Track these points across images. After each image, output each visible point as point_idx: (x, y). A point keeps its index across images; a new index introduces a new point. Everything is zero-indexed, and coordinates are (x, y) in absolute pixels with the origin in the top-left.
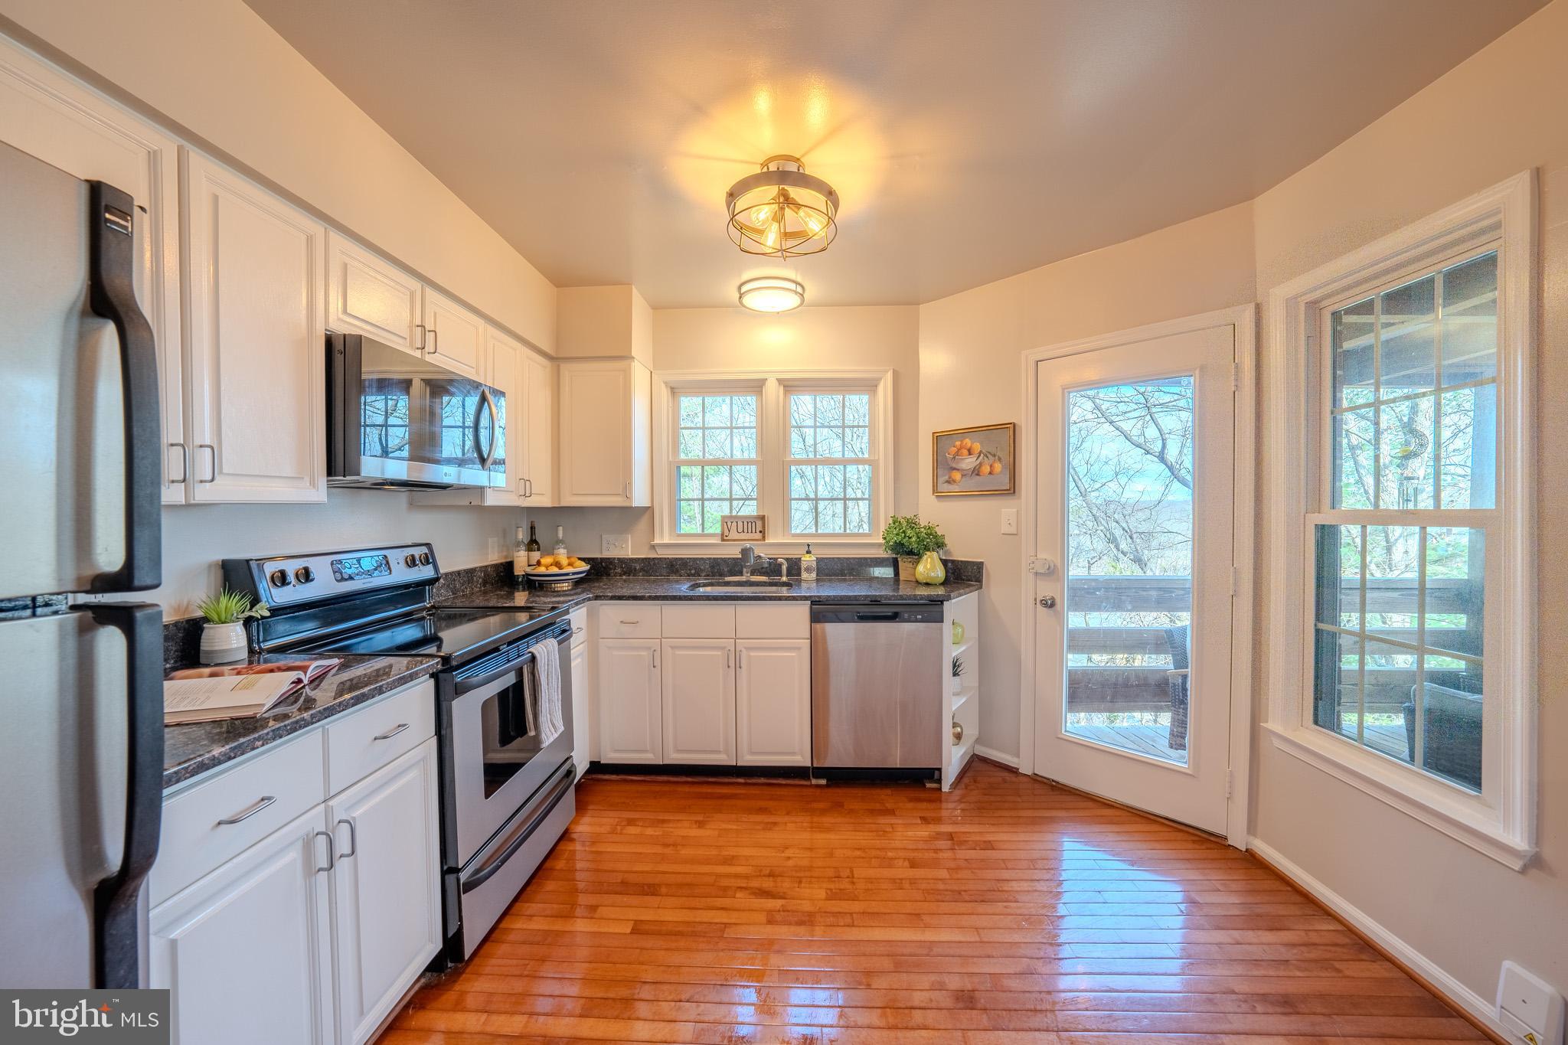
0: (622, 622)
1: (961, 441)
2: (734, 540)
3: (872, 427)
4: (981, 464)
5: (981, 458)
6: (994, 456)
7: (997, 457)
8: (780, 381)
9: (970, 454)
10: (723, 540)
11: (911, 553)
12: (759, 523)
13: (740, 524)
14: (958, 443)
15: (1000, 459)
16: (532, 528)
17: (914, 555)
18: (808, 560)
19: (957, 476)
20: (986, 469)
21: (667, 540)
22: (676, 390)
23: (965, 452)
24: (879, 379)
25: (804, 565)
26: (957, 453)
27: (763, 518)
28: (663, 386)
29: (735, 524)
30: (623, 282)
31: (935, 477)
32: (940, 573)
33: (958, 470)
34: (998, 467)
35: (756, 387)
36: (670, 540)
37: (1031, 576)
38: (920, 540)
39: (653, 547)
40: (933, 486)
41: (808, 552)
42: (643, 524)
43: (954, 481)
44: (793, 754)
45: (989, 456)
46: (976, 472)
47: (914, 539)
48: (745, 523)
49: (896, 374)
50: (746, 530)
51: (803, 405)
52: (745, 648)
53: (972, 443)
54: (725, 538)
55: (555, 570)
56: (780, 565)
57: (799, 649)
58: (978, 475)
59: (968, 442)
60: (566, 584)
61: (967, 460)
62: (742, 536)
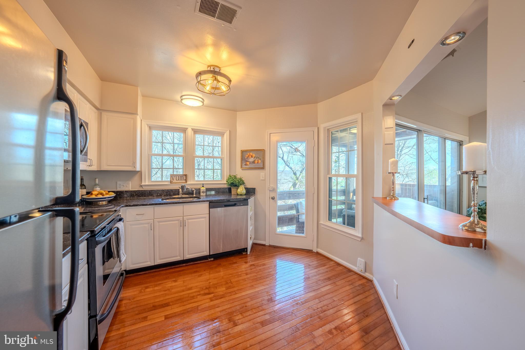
0: (137, 214)
2: (176, 183)
3: (222, 147)
4: (255, 160)
5: (255, 158)
6: (259, 158)
8: (192, 129)
9: (252, 157)
10: (171, 183)
11: (236, 186)
12: (184, 177)
13: (177, 177)
14: (248, 154)
15: (260, 159)
16: (82, 179)
17: (237, 186)
18: (203, 189)
19: (248, 163)
20: (256, 162)
21: (147, 183)
22: (151, 128)
23: (251, 156)
24: (225, 133)
25: (201, 191)
26: (248, 157)
27: (185, 175)
28: (146, 126)
29: (175, 177)
31: (242, 163)
32: (244, 191)
33: (248, 161)
34: (260, 161)
35: (184, 130)
37: (269, 191)
38: (239, 182)
39: (141, 186)
40: (241, 166)
41: (203, 186)
42: (136, 178)
43: (247, 165)
44: (203, 252)
45: (257, 158)
46: (254, 162)
47: (237, 182)
48: (179, 177)
49: (230, 131)
50: (181, 179)
51: (199, 138)
52: (186, 219)
53: (253, 154)
54: (172, 182)
55: (100, 196)
56: (193, 191)
57: (205, 217)
59: (251, 154)
60: (105, 202)
61: (251, 159)
62: (178, 181)
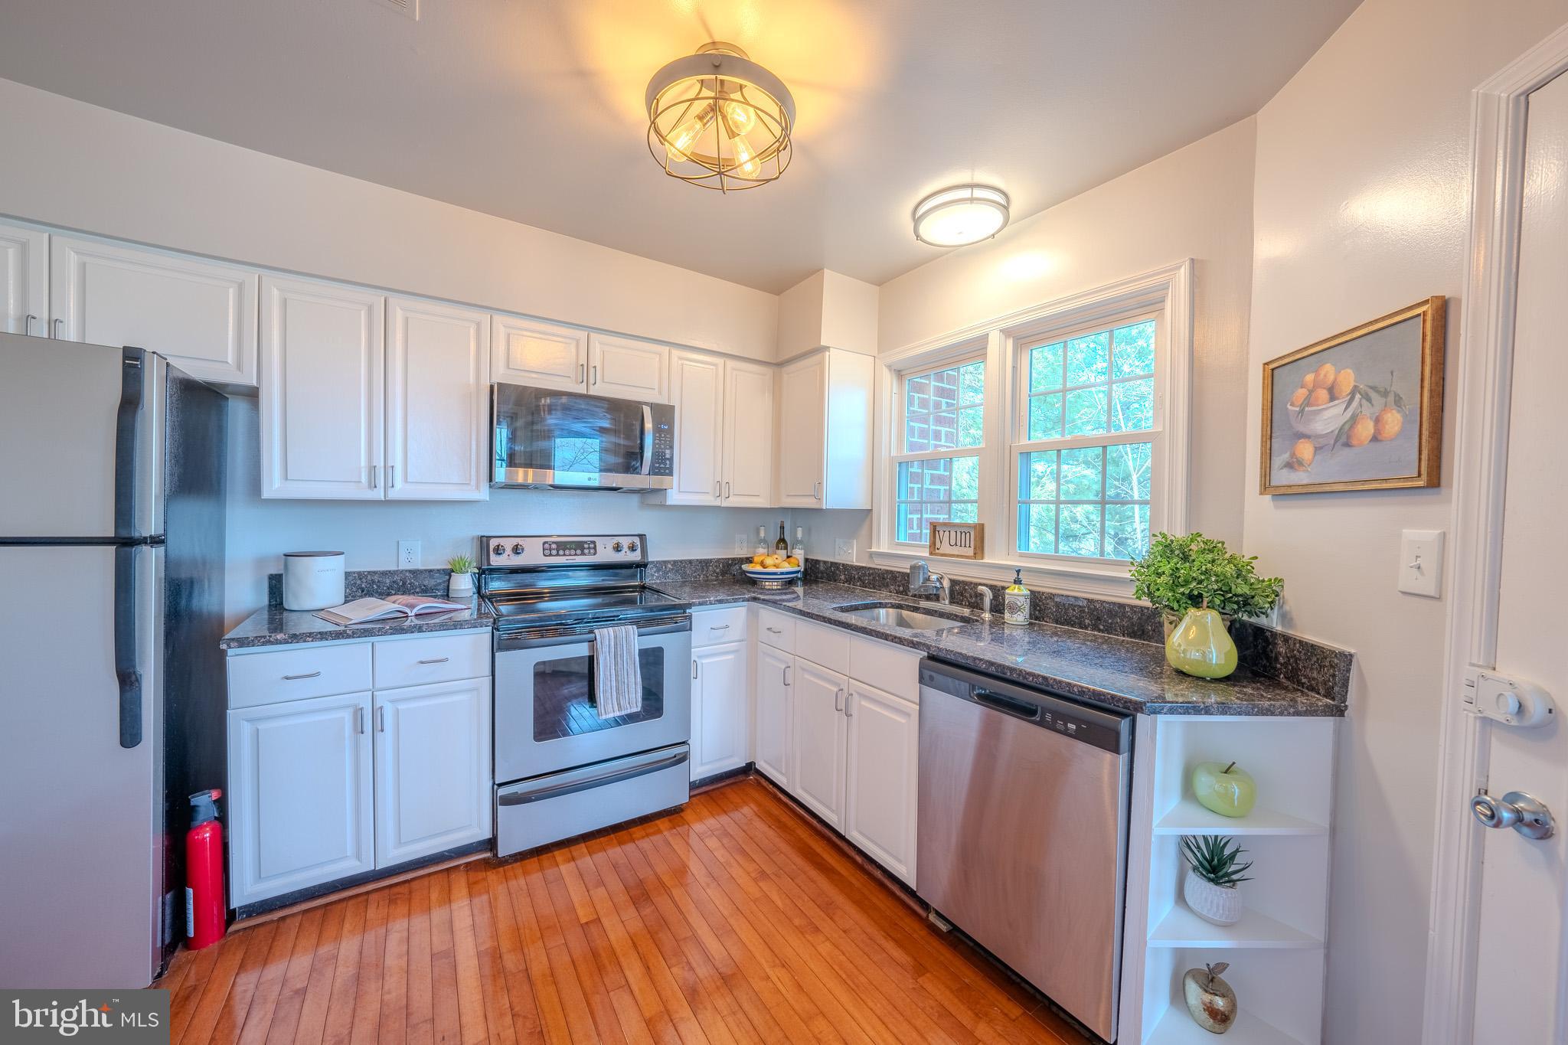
0: (771, 629)
1: (1317, 372)
2: (942, 555)
4: (1354, 420)
5: (1355, 404)
6: (1385, 394)
7: (1391, 398)
8: (1007, 332)
9: (1333, 398)
10: (931, 554)
12: (974, 535)
13: (953, 534)
14: (1310, 378)
15: (1397, 401)
16: (782, 528)
18: (1017, 594)
19: (1305, 450)
20: (1366, 429)
21: (884, 548)
22: (903, 373)
23: (1323, 394)
24: (1165, 287)
26: (1308, 401)
27: (980, 529)
29: (947, 533)
30: (816, 271)
31: (1267, 455)
33: (1307, 437)
34: (1395, 423)
36: (889, 549)
37: (1469, 726)
39: (871, 555)
40: (1263, 477)
41: (1018, 582)
42: (865, 530)
43: (1300, 463)
44: (898, 857)
45: (1373, 395)
46: (1344, 439)
48: (959, 534)
49: (1194, 269)
50: (959, 544)
51: (1045, 359)
52: (858, 693)
53: (1338, 372)
54: (937, 551)
56: (985, 595)
57: (907, 714)
58: (1347, 445)
60: (776, 583)
61: (1327, 414)
62: (955, 551)
